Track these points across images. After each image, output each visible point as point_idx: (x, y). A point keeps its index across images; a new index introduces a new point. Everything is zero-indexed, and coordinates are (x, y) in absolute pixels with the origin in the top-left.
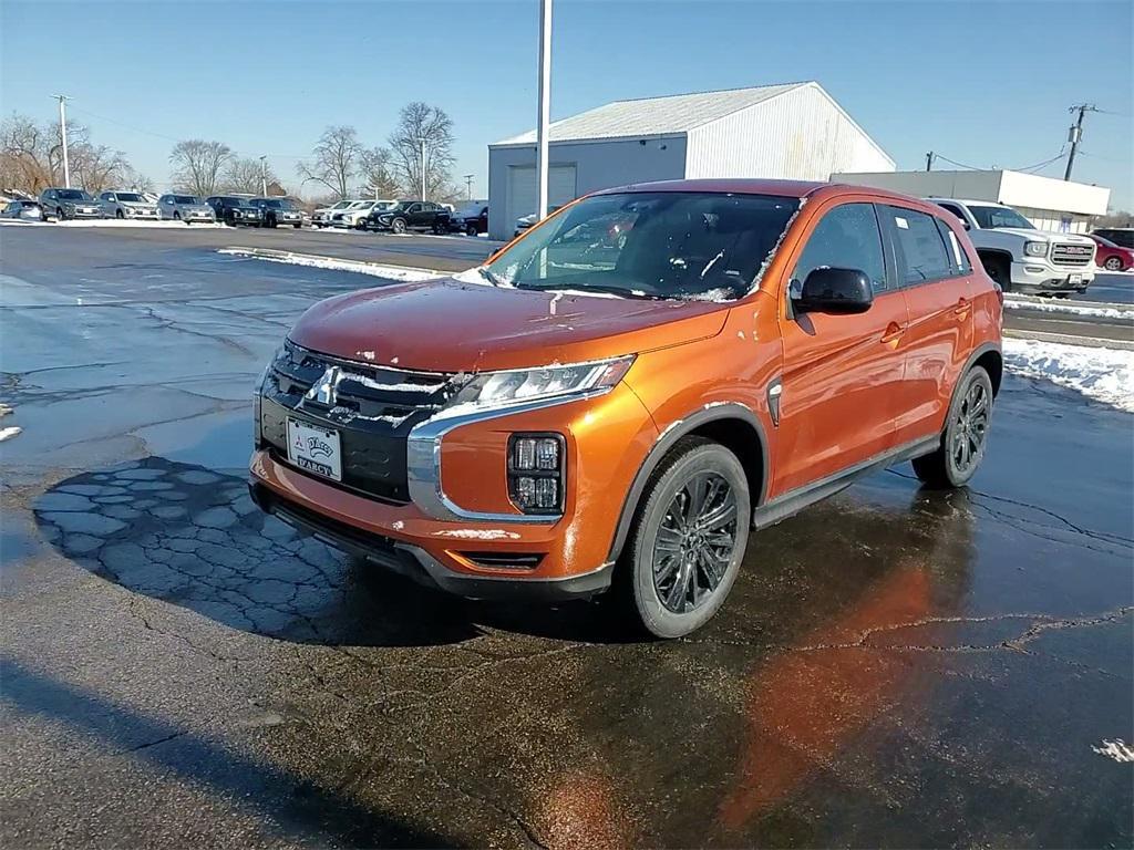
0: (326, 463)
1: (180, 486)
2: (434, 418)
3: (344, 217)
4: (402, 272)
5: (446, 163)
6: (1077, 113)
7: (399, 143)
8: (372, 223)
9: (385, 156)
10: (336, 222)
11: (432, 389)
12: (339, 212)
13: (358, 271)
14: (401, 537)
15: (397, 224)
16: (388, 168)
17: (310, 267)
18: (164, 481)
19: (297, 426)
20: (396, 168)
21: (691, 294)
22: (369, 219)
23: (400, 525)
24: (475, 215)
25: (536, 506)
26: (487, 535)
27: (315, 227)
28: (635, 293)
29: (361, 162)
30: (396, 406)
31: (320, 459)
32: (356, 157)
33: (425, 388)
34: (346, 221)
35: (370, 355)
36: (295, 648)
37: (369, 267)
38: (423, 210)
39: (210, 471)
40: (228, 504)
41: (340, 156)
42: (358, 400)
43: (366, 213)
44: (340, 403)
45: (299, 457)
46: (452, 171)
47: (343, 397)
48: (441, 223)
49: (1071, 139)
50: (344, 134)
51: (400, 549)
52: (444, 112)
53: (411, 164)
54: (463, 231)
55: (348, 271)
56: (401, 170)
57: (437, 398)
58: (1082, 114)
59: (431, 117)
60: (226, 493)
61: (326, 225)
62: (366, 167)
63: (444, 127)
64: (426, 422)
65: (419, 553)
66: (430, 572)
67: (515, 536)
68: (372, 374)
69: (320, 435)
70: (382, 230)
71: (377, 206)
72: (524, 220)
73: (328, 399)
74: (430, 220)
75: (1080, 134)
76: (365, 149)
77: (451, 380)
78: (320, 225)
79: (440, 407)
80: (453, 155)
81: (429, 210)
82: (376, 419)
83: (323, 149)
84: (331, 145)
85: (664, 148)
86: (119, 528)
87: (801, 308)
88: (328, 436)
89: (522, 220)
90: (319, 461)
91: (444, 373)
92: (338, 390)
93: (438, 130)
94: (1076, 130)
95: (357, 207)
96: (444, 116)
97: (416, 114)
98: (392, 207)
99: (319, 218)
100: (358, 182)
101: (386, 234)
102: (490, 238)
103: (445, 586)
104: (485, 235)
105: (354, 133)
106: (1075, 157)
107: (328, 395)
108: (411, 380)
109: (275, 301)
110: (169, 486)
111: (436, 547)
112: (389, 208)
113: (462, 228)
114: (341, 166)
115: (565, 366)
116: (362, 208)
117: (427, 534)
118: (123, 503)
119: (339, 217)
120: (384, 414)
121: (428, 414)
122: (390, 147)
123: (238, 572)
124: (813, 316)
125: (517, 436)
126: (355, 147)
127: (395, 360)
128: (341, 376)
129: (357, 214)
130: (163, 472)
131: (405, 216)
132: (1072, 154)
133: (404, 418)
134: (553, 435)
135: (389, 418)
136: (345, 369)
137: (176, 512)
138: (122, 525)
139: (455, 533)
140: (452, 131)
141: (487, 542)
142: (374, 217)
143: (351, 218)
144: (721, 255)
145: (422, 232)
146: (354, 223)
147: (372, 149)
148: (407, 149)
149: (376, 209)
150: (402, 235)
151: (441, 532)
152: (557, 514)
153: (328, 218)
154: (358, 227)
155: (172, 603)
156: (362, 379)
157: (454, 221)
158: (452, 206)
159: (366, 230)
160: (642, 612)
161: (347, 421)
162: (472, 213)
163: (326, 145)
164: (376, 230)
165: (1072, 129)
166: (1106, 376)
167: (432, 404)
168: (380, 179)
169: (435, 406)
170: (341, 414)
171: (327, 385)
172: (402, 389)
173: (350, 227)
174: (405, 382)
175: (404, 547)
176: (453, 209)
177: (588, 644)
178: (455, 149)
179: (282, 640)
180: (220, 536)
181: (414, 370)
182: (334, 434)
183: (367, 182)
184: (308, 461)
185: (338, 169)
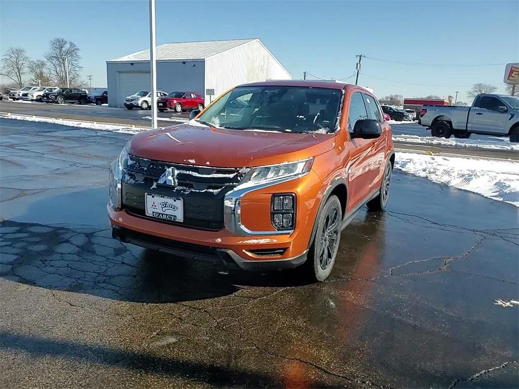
0: (173, 215)
1: (33, 234)
2: (235, 189)
3: (28, 95)
4: (79, 123)
5: (77, 69)
6: (359, 58)
7: (50, 58)
8: (45, 98)
9: (43, 64)
10: (24, 97)
11: (232, 176)
12: (25, 92)
13: (53, 122)
14: (220, 246)
15: (60, 99)
16: (45, 70)
17: (24, 120)
18: (21, 232)
19: (153, 197)
20: (49, 70)
21: (312, 131)
22: (43, 96)
23: (219, 240)
24: (100, 95)
25: (283, 227)
26: (262, 241)
27: (12, 100)
28: (287, 130)
29: (29, 67)
30: (214, 185)
31: (170, 212)
32: (26, 64)
33: (227, 176)
34: (30, 97)
35: (193, 161)
36: (157, 306)
37: (58, 121)
38: (73, 92)
39: (45, 226)
40: (67, 241)
41: (17, 64)
42: (191, 182)
43: (41, 93)
44: (180, 184)
45: (153, 212)
46: (81, 73)
47: (181, 181)
48: (82, 98)
49: (357, 68)
50: (19, 52)
51: (220, 251)
52: (75, 44)
53: (58, 69)
54: (94, 103)
55: (47, 123)
56: (52, 72)
57: (235, 180)
58: (360, 58)
59: (67, 46)
60: (62, 236)
61: (18, 99)
62: (32, 70)
63: (75, 51)
64: (232, 191)
65: (230, 252)
66: (236, 261)
67: (275, 241)
68: (196, 170)
69: (170, 201)
70: (51, 102)
71: (47, 90)
72: (129, 97)
73: (173, 183)
74: (77, 97)
75: (360, 66)
76: (32, 60)
77: (240, 171)
78: (14, 99)
79: (237, 184)
80: (80, 65)
81: (76, 92)
82: (203, 191)
83: (7, 60)
84: (11, 57)
85: (194, 66)
86: (16, 258)
87: (354, 135)
88: (175, 201)
89: (127, 97)
90: (168, 214)
91: (236, 168)
92: (177, 178)
93: (73, 51)
94: (359, 65)
95: (35, 90)
96: (74, 46)
97: (59, 44)
98: (56, 91)
99: (14, 95)
100: (27, 77)
101: (53, 104)
102: (109, 106)
103: (242, 267)
104: (107, 105)
105: (24, 51)
106: (359, 75)
107: (172, 181)
108: (218, 172)
109: (15, 138)
110: (26, 235)
111: (238, 249)
112: (54, 91)
113: (93, 101)
114: (18, 68)
115: (289, 163)
116: (39, 91)
117: (234, 243)
118: (6, 245)
119: (26, 95)
120: (208, 189)
121: (232, 188)
122: (45, 60)
123: (99, 274)
124: (356, 140)
125: (274, 195)
126: (26, 58)
127: (208, 163)
128: (177, 172)
129: (36, 94)
130: (18, 228)
131: (63, 95)
132: (358, 74)
133: (219, 190)
134: (290, 194)
135: (211, 190)
136: (178, 168)
137: (42, 247)
138: (15, 257)
139: (247, 242)
140: (80, 53)
141: (262, 245)
142: (46, 95)
143: (33, 96)
144: (319, 114)
145: (73, 103)
146: (35, 98)
147: (35, 61)
148: (55, 61)
149: (47, 91)
150: (63, 105)
151: (241, 242)
152: (292, 229)
153: (19, 95)
154: (36, 100)
155: (77, 292)
156: (191, 173)
157: (89, 98)
158: (86, 91)
159: (42, 102)
160: (316, 270)
161: (187, 193)
162: (99, 94)
163: (8, 58)
164: (47, 102)
165: (357, 64)
166: (408, 163)
167: (233, 183)
168: (40, 76)
169: (234, 184)
170: (182, 190)
171: (170, 176)
172: (215, 177)
173: (32, 100)
174: (215, 173)
175: (223, 250)
176: (87, 92)
177: (288, 288)
178: (81, 62)
179: (148, 303)
180: (76, 258)
181: (220, 167)
182: (180, 199)
183: (33, 78)
184: (160, 214)
185: (16, 70)
